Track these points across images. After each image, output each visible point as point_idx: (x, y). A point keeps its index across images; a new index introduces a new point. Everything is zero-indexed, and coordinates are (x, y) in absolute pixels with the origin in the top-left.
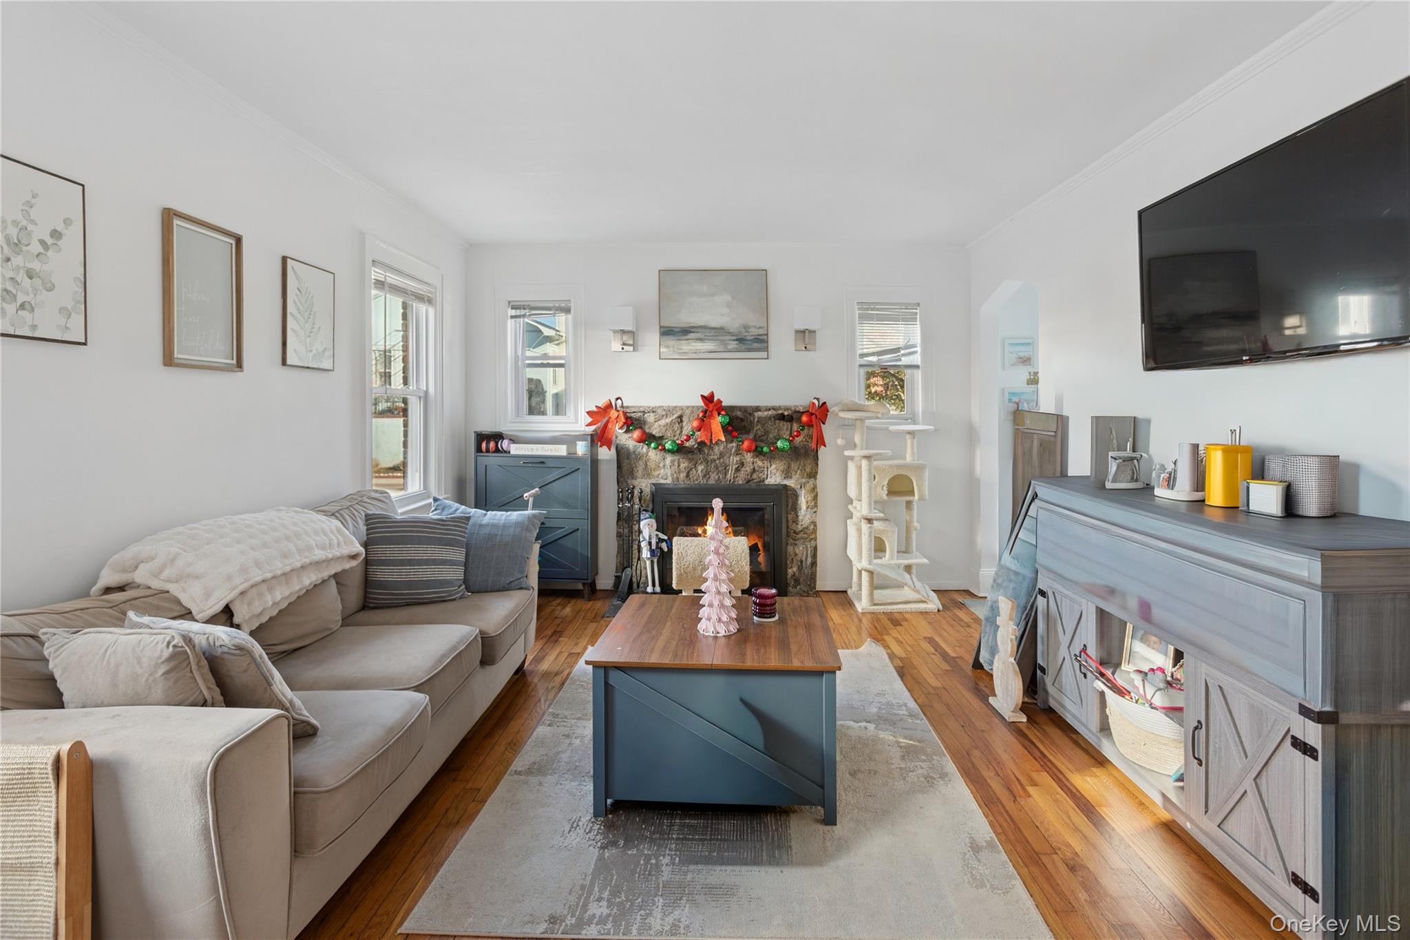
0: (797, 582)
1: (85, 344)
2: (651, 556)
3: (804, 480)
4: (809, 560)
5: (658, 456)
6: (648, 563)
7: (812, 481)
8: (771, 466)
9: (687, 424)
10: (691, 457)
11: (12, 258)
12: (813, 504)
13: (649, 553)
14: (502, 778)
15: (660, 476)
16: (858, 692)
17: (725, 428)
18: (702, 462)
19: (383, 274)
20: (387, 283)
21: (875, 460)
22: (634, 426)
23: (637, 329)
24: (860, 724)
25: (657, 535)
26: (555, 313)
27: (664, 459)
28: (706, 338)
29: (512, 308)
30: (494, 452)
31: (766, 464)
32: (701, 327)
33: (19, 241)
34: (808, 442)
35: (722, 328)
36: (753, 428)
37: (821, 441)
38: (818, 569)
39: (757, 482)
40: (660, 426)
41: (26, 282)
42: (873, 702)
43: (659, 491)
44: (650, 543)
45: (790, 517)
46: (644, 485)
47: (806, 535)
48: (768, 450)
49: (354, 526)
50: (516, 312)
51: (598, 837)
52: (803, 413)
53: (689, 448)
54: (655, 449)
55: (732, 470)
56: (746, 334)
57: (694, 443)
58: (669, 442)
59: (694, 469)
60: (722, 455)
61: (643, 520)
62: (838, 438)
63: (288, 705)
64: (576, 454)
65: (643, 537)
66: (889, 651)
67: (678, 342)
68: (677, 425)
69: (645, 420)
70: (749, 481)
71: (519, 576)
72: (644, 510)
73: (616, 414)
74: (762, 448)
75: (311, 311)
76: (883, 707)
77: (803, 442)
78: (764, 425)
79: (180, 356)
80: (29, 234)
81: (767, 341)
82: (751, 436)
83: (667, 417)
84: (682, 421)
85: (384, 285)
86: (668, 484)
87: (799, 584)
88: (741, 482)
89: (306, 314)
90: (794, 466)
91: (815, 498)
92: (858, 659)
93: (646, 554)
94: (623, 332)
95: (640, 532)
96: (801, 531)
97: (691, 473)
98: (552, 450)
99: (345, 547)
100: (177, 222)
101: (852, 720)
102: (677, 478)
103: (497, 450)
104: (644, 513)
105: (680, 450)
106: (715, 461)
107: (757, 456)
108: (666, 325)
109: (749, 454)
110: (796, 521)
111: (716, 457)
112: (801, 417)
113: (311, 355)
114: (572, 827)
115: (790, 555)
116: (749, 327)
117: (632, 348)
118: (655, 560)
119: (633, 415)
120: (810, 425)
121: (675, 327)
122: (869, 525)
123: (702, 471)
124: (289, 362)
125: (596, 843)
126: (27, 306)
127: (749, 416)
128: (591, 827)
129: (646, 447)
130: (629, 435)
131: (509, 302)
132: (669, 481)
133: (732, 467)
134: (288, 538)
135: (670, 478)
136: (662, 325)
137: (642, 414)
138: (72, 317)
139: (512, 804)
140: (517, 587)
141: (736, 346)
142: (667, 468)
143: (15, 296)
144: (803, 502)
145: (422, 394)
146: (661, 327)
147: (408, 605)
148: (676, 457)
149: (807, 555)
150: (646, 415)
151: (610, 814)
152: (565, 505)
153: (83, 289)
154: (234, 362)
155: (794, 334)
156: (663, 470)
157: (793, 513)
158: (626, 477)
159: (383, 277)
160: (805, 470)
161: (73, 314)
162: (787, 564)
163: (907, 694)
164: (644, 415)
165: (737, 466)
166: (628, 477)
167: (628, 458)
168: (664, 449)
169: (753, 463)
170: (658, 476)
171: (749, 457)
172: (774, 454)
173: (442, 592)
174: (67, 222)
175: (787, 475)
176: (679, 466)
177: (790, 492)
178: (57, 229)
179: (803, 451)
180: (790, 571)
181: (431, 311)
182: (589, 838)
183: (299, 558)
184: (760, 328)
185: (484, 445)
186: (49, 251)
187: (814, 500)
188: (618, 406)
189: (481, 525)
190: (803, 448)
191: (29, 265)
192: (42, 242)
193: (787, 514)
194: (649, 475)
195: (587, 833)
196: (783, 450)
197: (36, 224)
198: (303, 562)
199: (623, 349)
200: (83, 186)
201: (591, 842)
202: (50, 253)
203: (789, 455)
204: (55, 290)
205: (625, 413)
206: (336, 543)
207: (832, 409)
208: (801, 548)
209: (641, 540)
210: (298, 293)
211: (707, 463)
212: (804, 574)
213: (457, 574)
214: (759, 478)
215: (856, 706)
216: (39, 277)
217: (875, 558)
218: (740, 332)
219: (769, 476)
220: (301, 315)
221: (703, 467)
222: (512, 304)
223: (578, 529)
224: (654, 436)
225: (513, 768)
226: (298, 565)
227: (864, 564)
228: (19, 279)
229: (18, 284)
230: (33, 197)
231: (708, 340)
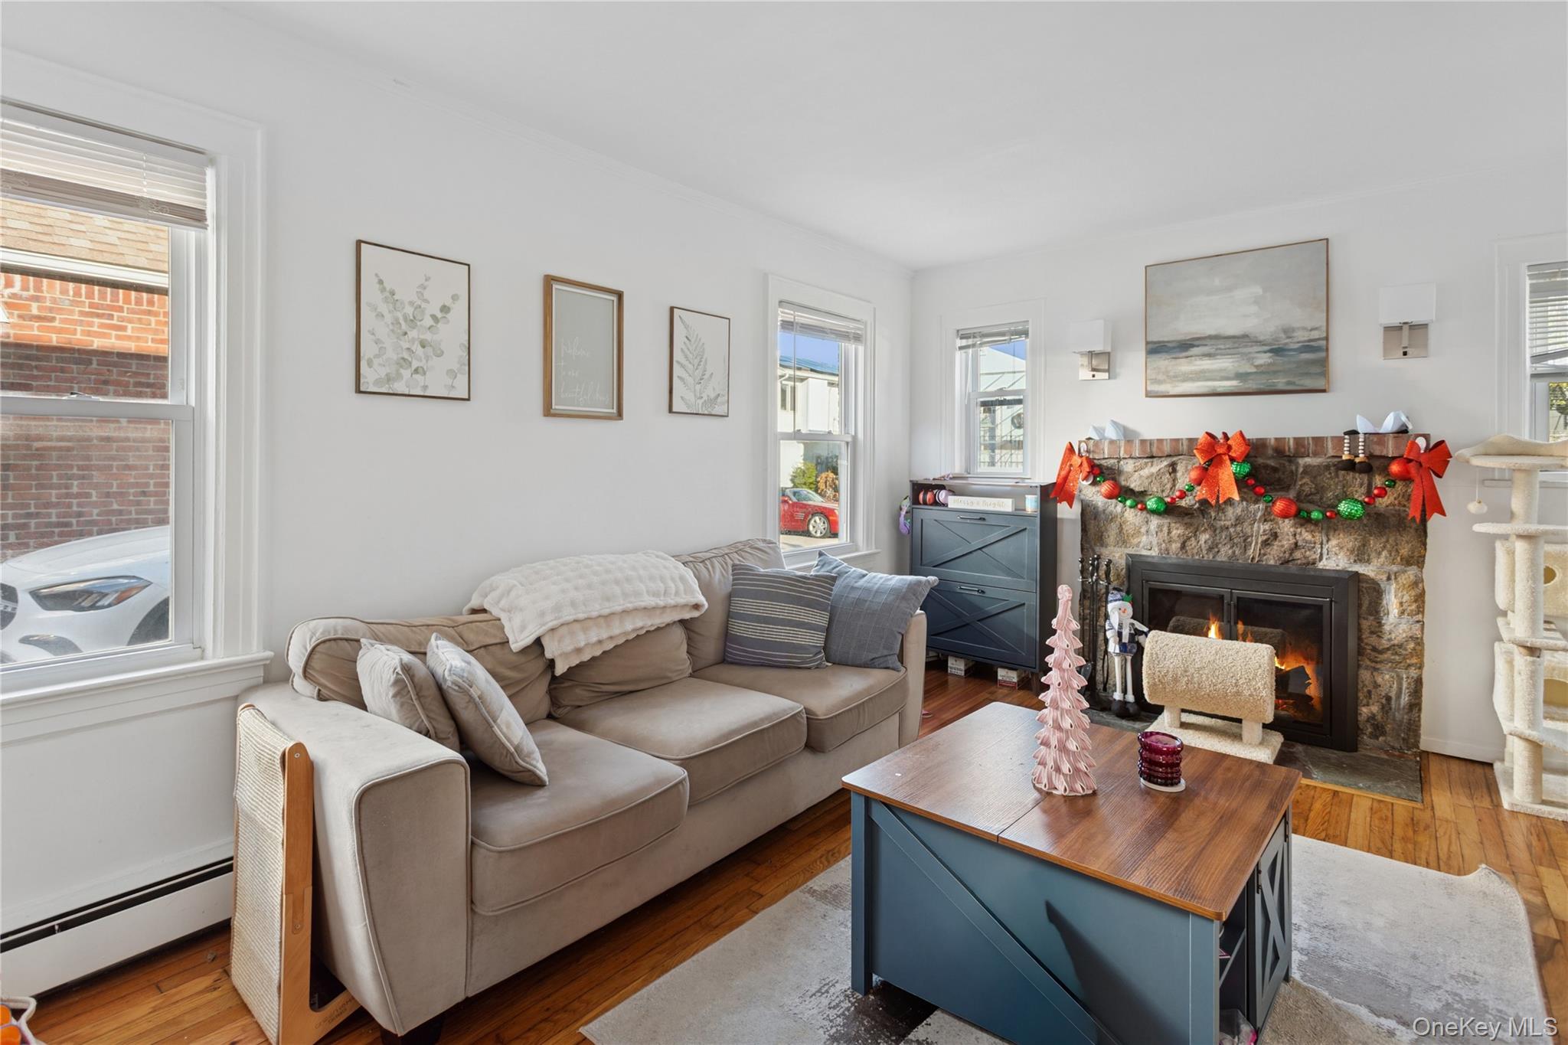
0: (1379, 730)
1: (468, 400)
2: (1120, 651)
3: (1395, 568)
4: (1405, 699)
5: (1138, 518)
6: (1117, 661)
7: (1412, 572)
8: (1328, 541)
9: (1183, 474)
10: (1189, 521)
11: (408, 332)
12: (1414, 607)
13: (1117, 647)
14: (792, 891)
15: (1141, 545)
16: (1414, 957)
17: (1241, 482)
18: (1206, 530)
19: (792, 315)
20: (797, 323)
21: (1547, 542)
22: (1103, 477)
23: (1113, 348)
24: (1382, 1020)
25: (1133, 624)
26: (1011, 339)
27: (1147, 522)
28: (1219, 351)
29: (961, 338)
30: (931, 505)
31: (1319, 537)
32: (1210, 337)
33: (414, 317)
34: (1404, 506)
35: (1245, 336)
36: (1296, 481)
37: (1432, 505)
38: (1422, 716)
39: (1300, 565)
40: (1141, 477)
41: (420, 351)
42: (1439, 987)
43: (1136, 567)
44: (1120, 634)
45: (1365, 624)
46: (1117, 555)
47: (1397, 658)
48: (1321, 516)
49: (723, 575)
50: (968, 342)
51: (839, 1020)
52: (1394, 458)
53: (1186, 508)
54: (1131, 507)
55: (1257, 543)
56: (1287, 341)
57: (1193, 502)
58: (1153, 500)
59: (1193, 539)
60: (1239, 521)
61: (1111, 601)
62: (1473, 500)
63: (513, 750)
64: (1025, 510)
65: (1110, 624)
66: (1537, 900)
67: (1174, 362)
68: (1168, 475)
69: (1121, 469)
70: (1288, 562)
71: (886, 652)
72: (1115, 589)
73: (1079, 461)
74: (1309, 513)
75: (702, 358)
76: (1456, 1006)
77: (1394, 505)
78: (1315, 477)
79: (557, 407)
80: (423, 312)
81: (1327, 349)
82: (1292, 494)
83: (1152, 465)
84: (1174, 471)
85: (792, 326)
86: (1153, 557)
87: (1383, 733)
88: (1272, 562)
89: (696, 362)
90: (1374, 543)
91: (1420, 598)
92: (1450, 895)
93: (1113, 647)
94: (1092, 354)
95: (1107, 617)
96: (1388, 649)
97: (1188, 543)
98: (995, 504)
99: (684, 596)
100: (556, 286)
101: (1368, 1006)
102: (1167, 550)
103: (936, 503)
104: (1115, 592)
105: (1170, 510)
106: (1227, 528)
107: (1302, 525)
108: (1155, 339)
109: (1287, 521)
110: (1378, 630)
111: (1228, 523)
112: (1389, 465)
113: (700, 402)
114: (819, 991)
115: (1364, 685)
116: (1293, 330)
117: (1107, 374)
118: (1129, 658)
119: (1103, 462)
120: (1406, 478)
121: (1168, 342)
122: (1529, 659)
123: (1205, 542)
124: (674, 410)
125: (832, 1027)
126: (420, 370)
127: (1287, 464)
128: (840, 1002)
129: (1120, 505)
130: (1097, 488)
131: (958, 331)
132: (1155, 553)
133: (1257, 539)
134: (617, 582)
135: (1156, 549)
136: (1149, 339)
137: (1116, 461)
138: (457, 378)
139: (779, 929)
140: (882, 666)
141: (1269, 361)
142: (1152, 535)
143: (410, 363)
144: (1393, 602)
145: (849, 439)
146: (1147, 343)
147: (762, 665)
148: (1165, 521)
149: (1400, 689)
150: (1122, 462)
151: (873, 994)
152: (1009, 572)
153: (467, 353)
154: (615, 411)
155: (1382, 330)
156: (1145, 537)
157: (1372, 618)
158: (1093, 543)
159: (792, 317)
160: (1397, 551)
161: (458, 375)
162: (1357, 698)
163: (1537, 999)
164: (1119, 462)
165: (1265, 538)
166: (1095, 544)
167: (1095, 519)
168: (1144, 509)
169: (1295, 535)
170: (1138, 545)
171: (1286, 526)
172: (1332, 522)
173: (795, 658)
174: (455, 298)
175: (1361, 554)
176: (1169, 532)
177: (1364, 585)
178: (446, 304)
179: (1393, 521)
180: (1364, 711)
181: (861, 349)
182: (828, 1016)
183: (622, 602)
184: (1311, 330)
185: (921, 496)
186: (439, 324)
187: (1416, 601)
188: (1082, 450)
189: (853, 588)
190: (1394, 515)
191: (422, 337)
192: (434, 317)
193: (1359, 617)
194: (1124, 542)
195: (830, 1008)
196: (1350, 517)
197: (428, 302)
198: (624, 607)
199: (1094, 376)
200: (469, 265)
201: (826, 1023)
202: (439, 325)
203: (1365, 525)
204: (444, 355)
205: (1089, 461)
206: (673, 591)
207: (1458, 453)
208: (1387, 677)
209: (1107, 627)
210: (687, 342)
211: (1215, 530)
212: (1394, 720)
213: (817, 639)
214: (1305, 557)
215: (1393, 983)
216: (431, 346)
217: (1545, 718)
218: (1276, 340)
219: (1325, 557)
220: (690, 363)
221: (1207, 536)
222: (961, 333)
223: (1024, 604)
224: (1132, 491)
225: (810, 884)
226: (618, 608)
227: (1520, 724)
228: (414, 349)
229: (413, 353)
230: (426, 280)
231: (1222, 355)
